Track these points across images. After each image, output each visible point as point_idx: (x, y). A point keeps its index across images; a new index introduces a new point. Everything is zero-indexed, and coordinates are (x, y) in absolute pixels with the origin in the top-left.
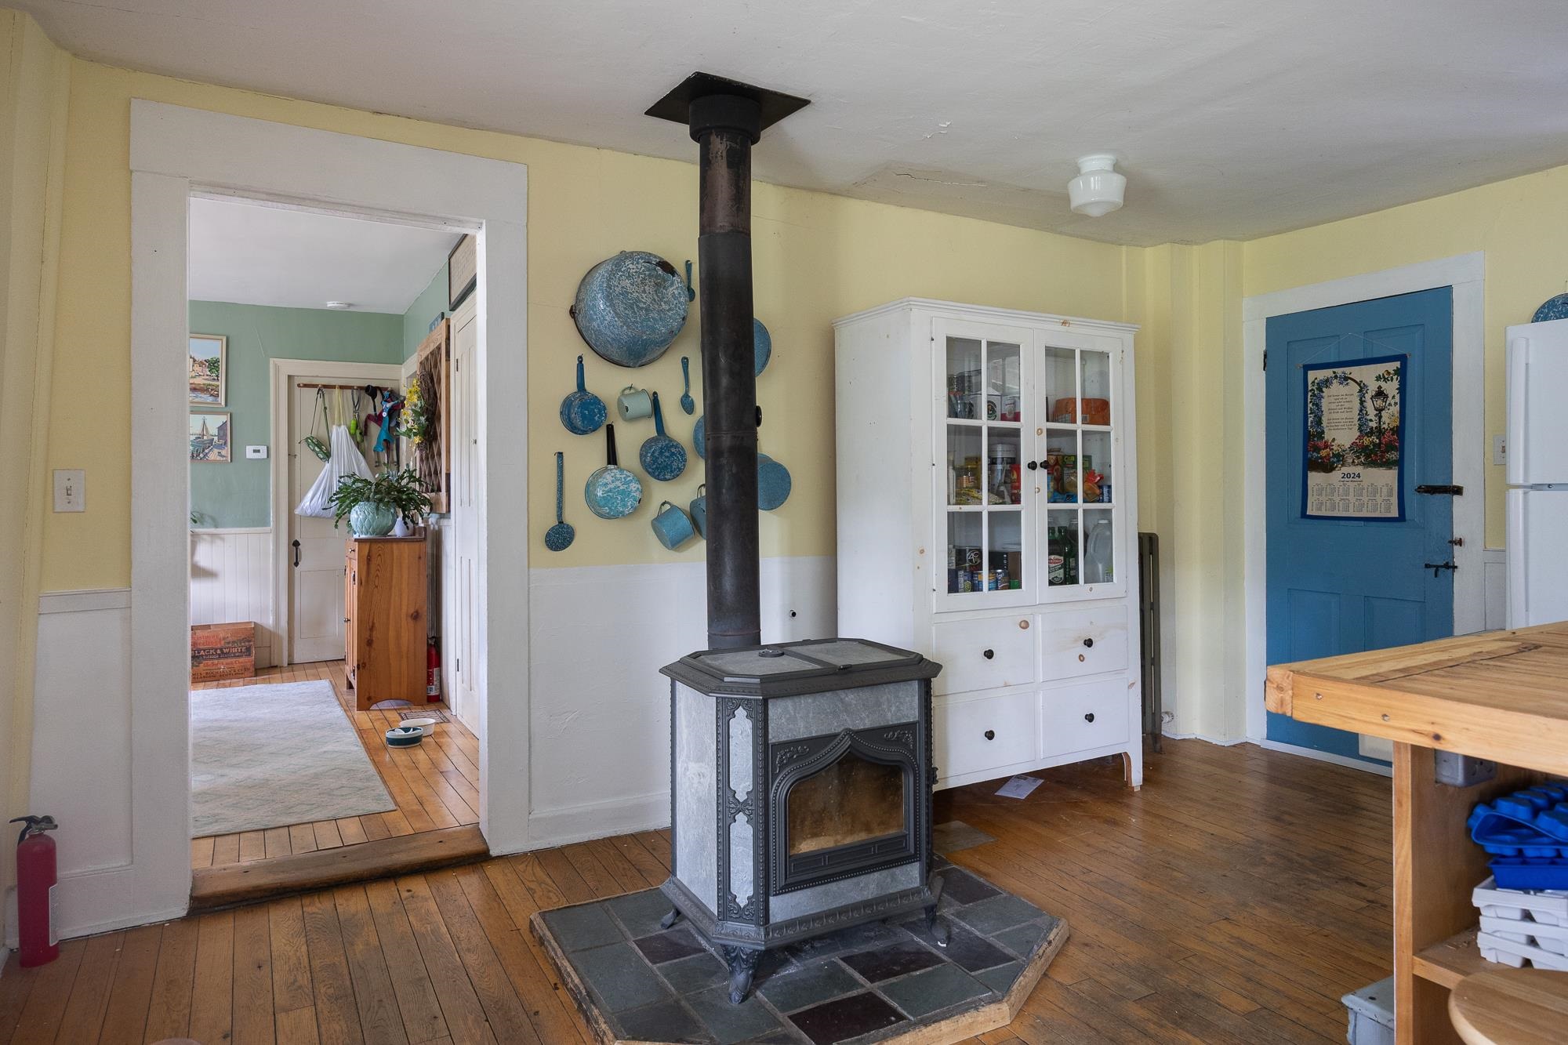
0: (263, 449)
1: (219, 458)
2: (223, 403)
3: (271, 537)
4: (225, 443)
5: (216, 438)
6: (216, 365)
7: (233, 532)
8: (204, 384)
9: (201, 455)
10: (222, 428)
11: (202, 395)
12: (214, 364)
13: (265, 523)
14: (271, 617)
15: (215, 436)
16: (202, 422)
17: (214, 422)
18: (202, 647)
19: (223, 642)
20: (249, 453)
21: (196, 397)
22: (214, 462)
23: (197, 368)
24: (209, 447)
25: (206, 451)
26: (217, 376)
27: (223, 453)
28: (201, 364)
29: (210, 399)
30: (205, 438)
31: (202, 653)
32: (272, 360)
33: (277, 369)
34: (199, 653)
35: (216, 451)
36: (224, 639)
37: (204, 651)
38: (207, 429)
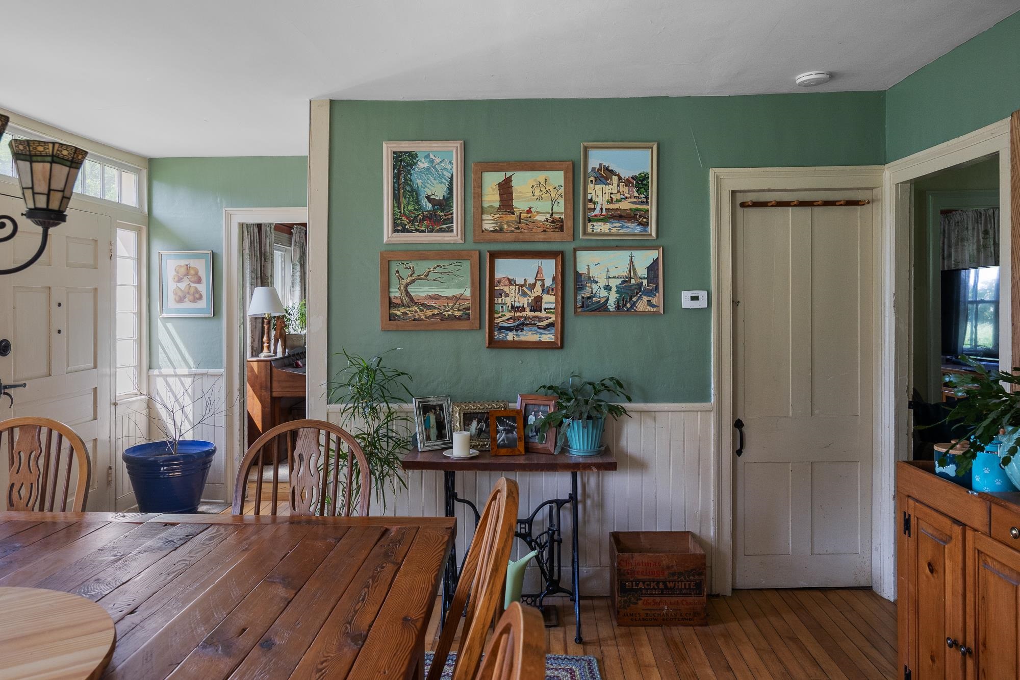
0: (703, 294)
1: (649, 309)
2: (654, 234)
3: (712, 417)
4: (657, 288)
5: (645, 282)
6: (645, 182)
7: (666, 408)
8: (631, 209)
9: (628, 305)
10: (653, 268)
11: (629, 225)
12: (642, 181)
13: (705, 398)
14: (712, 528)
15: (644, 278)
16: (628, 261)
17: (644, 259)
18: (640, 577)
19: (666, 573)
20: (686, 302)
21: (622, 227)
22: (644, 314)
23: (624, 189)
24: (637, 293)
25: (634, 299)
26: (646, 198)
27: (654, 301)
28: (627, 182)
29: (638, 229)
30: (633, 281)
31: (641, 585)
32: (712, 172)
33: (718, 180)
34: (637, 585)
35: (645, 298)
36: (668, 567)
37: (644, 582)
38: (634, 269)
